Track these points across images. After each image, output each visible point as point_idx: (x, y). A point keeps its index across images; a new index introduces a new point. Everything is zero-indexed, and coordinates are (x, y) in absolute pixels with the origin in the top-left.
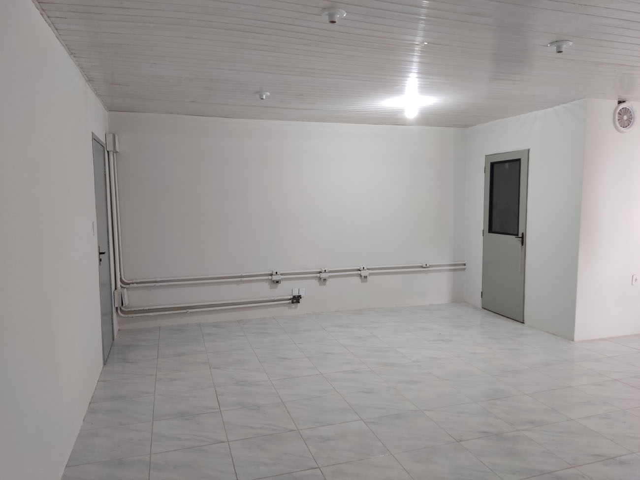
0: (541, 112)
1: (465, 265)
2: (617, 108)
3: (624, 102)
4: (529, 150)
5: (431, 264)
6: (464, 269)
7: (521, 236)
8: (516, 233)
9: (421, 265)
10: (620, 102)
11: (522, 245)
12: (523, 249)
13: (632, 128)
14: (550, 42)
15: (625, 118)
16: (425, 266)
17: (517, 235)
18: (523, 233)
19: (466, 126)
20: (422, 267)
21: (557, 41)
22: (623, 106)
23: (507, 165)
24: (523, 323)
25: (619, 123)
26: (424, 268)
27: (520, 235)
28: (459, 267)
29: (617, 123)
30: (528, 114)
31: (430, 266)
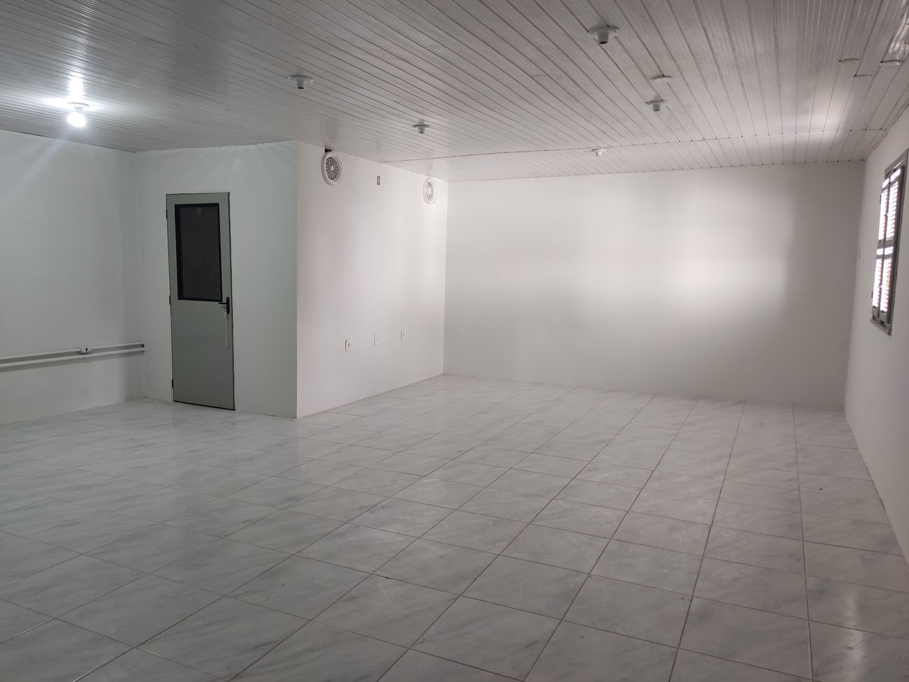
0: (241, 148)
1: (143, 346)
2: (324, 157)
3: (330, 151)
4: (229, 193)
5: (93, 348)
6: (143, 352)
7: (226, 302)
8: (219, 298)
9: (78, 350)
10: (327, 151)
11: (228, 313)
12: (230, 318)
13: (338, 181)
14: (291, 74)
15: (332, 169)
16: (84, 351)
17: (220, 301)
18: (228, 298)
19: (134, 150)
20: (80, 353)
21: (299, 76)
22: (329, 155)
23: (199, 210)
24: (234, 410)
25: (328, 174)
26: (83, 355)
27: (224, 301)
28: (135, 350)
29: (326, 172)
30: (224, 148)
31: (93, 351)
